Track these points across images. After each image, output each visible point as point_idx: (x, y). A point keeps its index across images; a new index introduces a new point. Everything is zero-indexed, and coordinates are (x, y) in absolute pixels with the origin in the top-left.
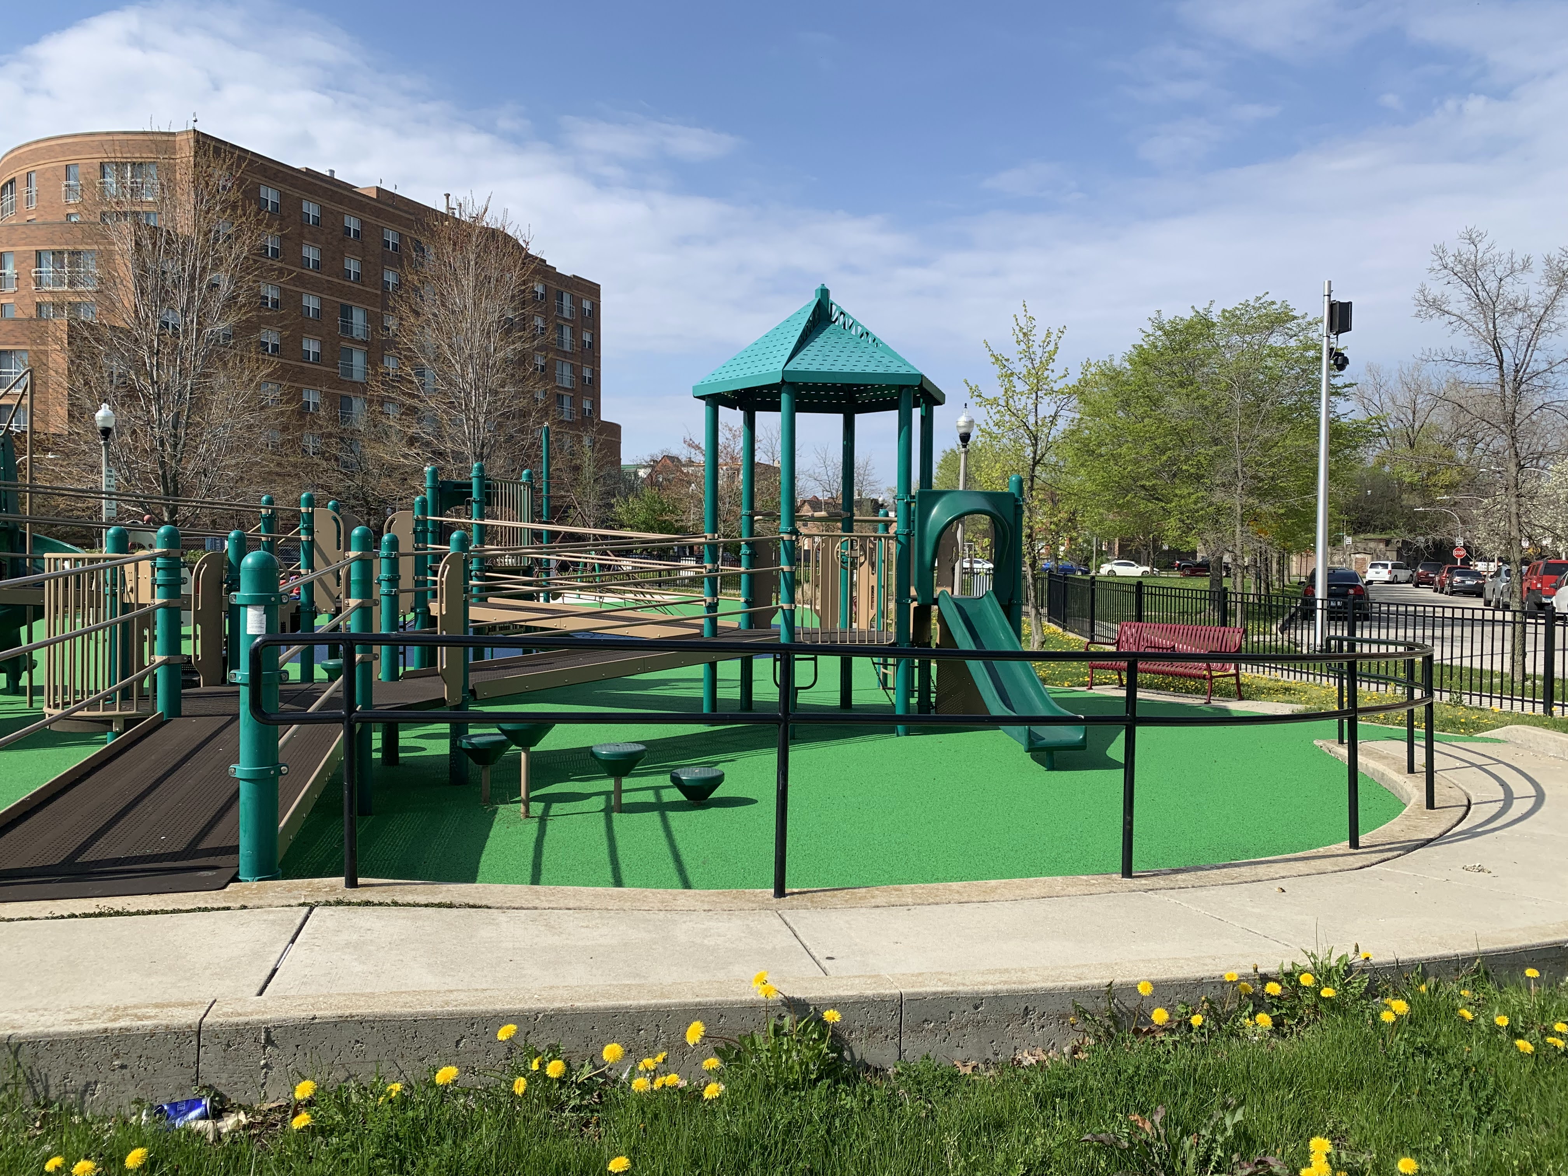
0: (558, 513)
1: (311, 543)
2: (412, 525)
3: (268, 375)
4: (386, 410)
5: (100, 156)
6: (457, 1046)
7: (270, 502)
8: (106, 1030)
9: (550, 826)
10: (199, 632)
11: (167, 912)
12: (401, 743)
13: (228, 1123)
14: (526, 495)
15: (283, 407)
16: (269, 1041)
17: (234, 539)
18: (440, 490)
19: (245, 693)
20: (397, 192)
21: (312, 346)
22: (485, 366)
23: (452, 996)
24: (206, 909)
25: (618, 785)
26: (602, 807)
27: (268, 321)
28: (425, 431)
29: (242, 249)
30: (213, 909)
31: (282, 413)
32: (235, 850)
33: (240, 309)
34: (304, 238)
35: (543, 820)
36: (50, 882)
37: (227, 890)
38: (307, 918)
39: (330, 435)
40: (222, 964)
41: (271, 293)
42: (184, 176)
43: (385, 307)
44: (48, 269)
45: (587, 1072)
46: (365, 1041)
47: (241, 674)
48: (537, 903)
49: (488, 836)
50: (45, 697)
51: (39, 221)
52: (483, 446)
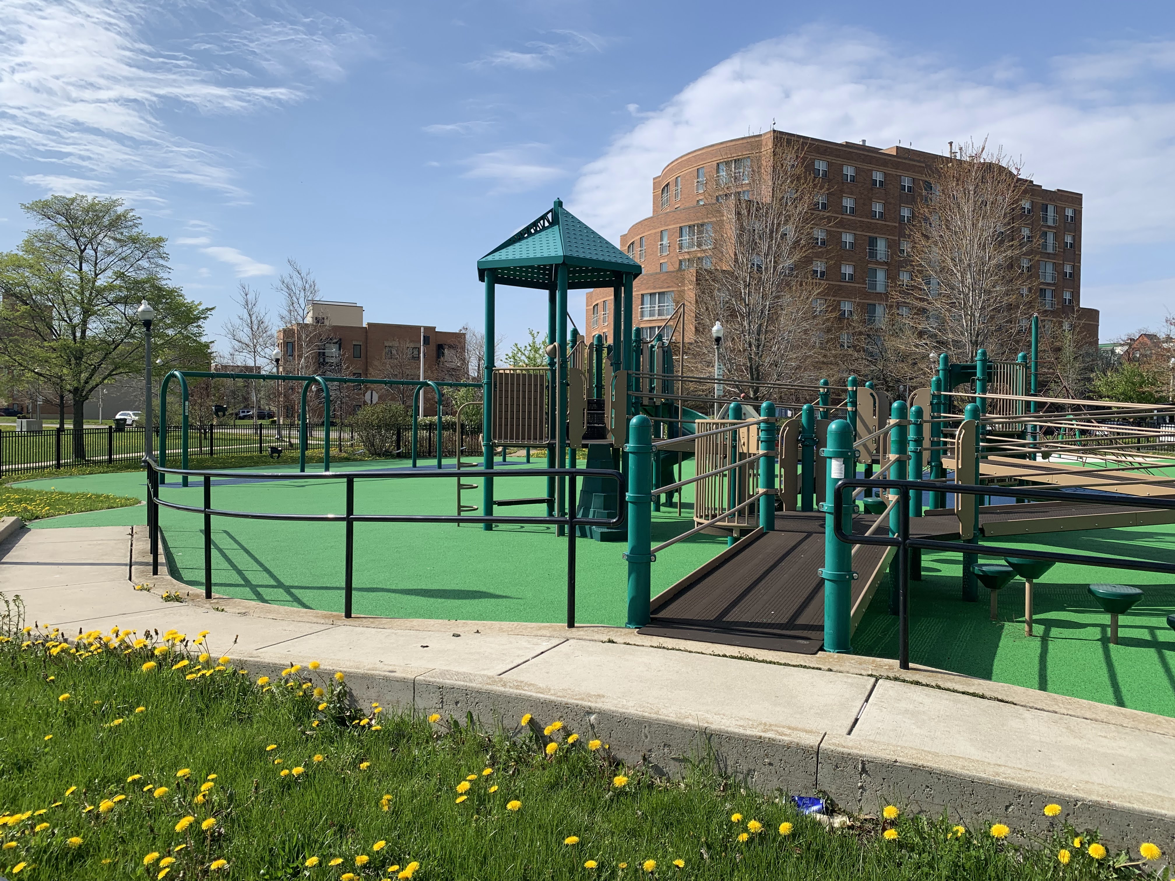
0: (1042, 387)
1: (855, 413)
2: (929, 399)
3: (818, 294)
4: (900, 312)
5: (719, 158)
6: (1006, 810)
7: (826, 383)
8: (760, 737)
9: (1051, 646)
10: (783, 473)
11: (781, 664)
12: (923, 564)
13: (838, 821)
14: (1021, 373)
15: (829, 315)
16: (864, 770)
17: (807, 410)
18: (950, 371)
19: (830, 521)
20: (912, 148)
21: (847, 270)
22: (980, 272)
23: (1002, 769)
24: (805, 667)
25: (1115, 621)
26: (1099, 637)
27: (819, 256)
28: (931, 326)
29: (803, 207)
30: (810, 668)
31: (828, 319)
32: (821, 628)
33: (801, 249)
34: (844, 192)
35: (1045, 639)
36: (709, 631)
37: (818, 655)
38: (874, 686)
39: (860, 333)
40: (821, 708)
41: (820, 235)
42: (767, 162)
43: (902, 235)
44: (686, 238)
45: (1122, 862)
46: (933, 788)
47: (828, 505)
48: (1055, 708)
49: (998, 646)
50: (695, 510)
51: (682, 207)
52: (978, 335)
